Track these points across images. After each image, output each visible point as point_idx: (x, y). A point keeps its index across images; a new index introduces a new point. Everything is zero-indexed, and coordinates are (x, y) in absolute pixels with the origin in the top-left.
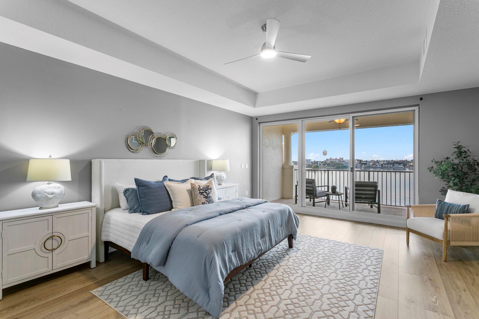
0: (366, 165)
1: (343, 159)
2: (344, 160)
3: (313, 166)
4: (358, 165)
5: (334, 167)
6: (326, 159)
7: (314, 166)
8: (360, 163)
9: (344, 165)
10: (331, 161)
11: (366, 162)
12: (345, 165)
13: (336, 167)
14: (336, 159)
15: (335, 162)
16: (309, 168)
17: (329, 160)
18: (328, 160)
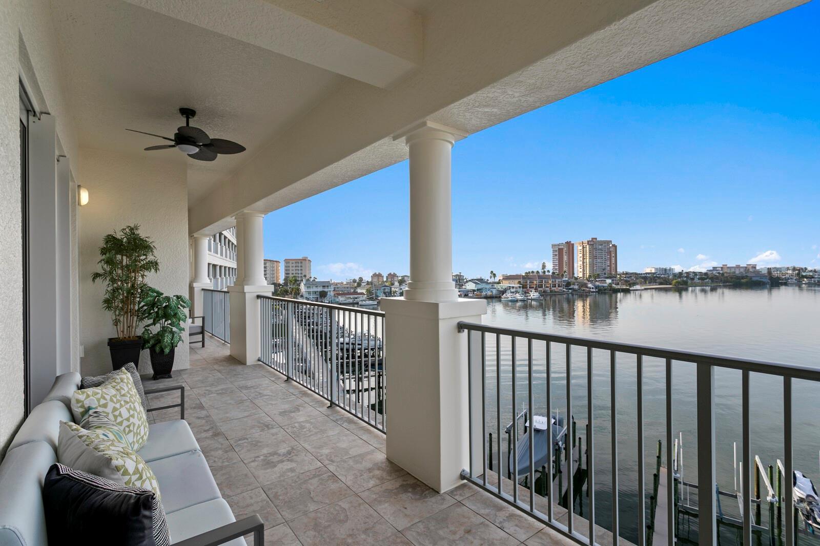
0: (813, 279)
1: (755, 268)
2: (758, 268)
3: (675, 281)
4: (791, 279)
5: (725, 284)
6: (713, 268)
7: (677, 282)
8: (798, 274)
9: (754, 279)
10: (725, 270)
11: (811, 274)
12: (757, 280)
13: (730, 284)
14: (738, 267)
15: (734, 272)
16: (667, 285)
17: (720, 269)
18: (717, 269)
